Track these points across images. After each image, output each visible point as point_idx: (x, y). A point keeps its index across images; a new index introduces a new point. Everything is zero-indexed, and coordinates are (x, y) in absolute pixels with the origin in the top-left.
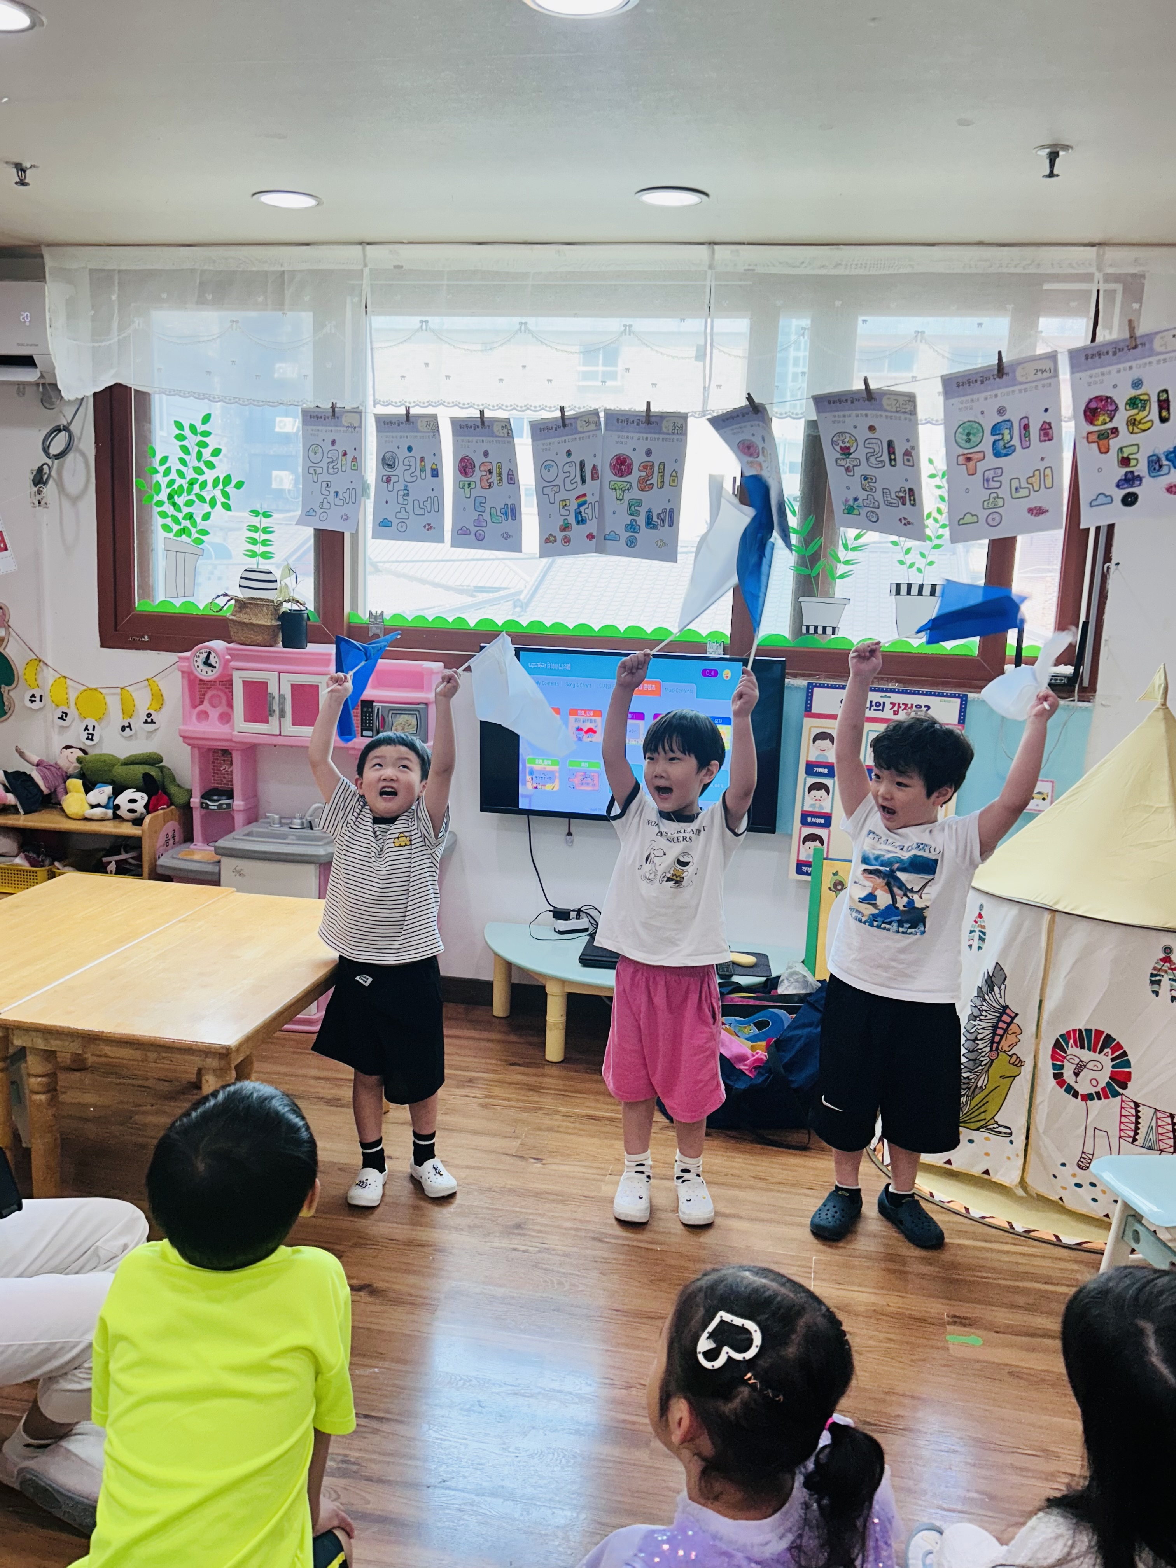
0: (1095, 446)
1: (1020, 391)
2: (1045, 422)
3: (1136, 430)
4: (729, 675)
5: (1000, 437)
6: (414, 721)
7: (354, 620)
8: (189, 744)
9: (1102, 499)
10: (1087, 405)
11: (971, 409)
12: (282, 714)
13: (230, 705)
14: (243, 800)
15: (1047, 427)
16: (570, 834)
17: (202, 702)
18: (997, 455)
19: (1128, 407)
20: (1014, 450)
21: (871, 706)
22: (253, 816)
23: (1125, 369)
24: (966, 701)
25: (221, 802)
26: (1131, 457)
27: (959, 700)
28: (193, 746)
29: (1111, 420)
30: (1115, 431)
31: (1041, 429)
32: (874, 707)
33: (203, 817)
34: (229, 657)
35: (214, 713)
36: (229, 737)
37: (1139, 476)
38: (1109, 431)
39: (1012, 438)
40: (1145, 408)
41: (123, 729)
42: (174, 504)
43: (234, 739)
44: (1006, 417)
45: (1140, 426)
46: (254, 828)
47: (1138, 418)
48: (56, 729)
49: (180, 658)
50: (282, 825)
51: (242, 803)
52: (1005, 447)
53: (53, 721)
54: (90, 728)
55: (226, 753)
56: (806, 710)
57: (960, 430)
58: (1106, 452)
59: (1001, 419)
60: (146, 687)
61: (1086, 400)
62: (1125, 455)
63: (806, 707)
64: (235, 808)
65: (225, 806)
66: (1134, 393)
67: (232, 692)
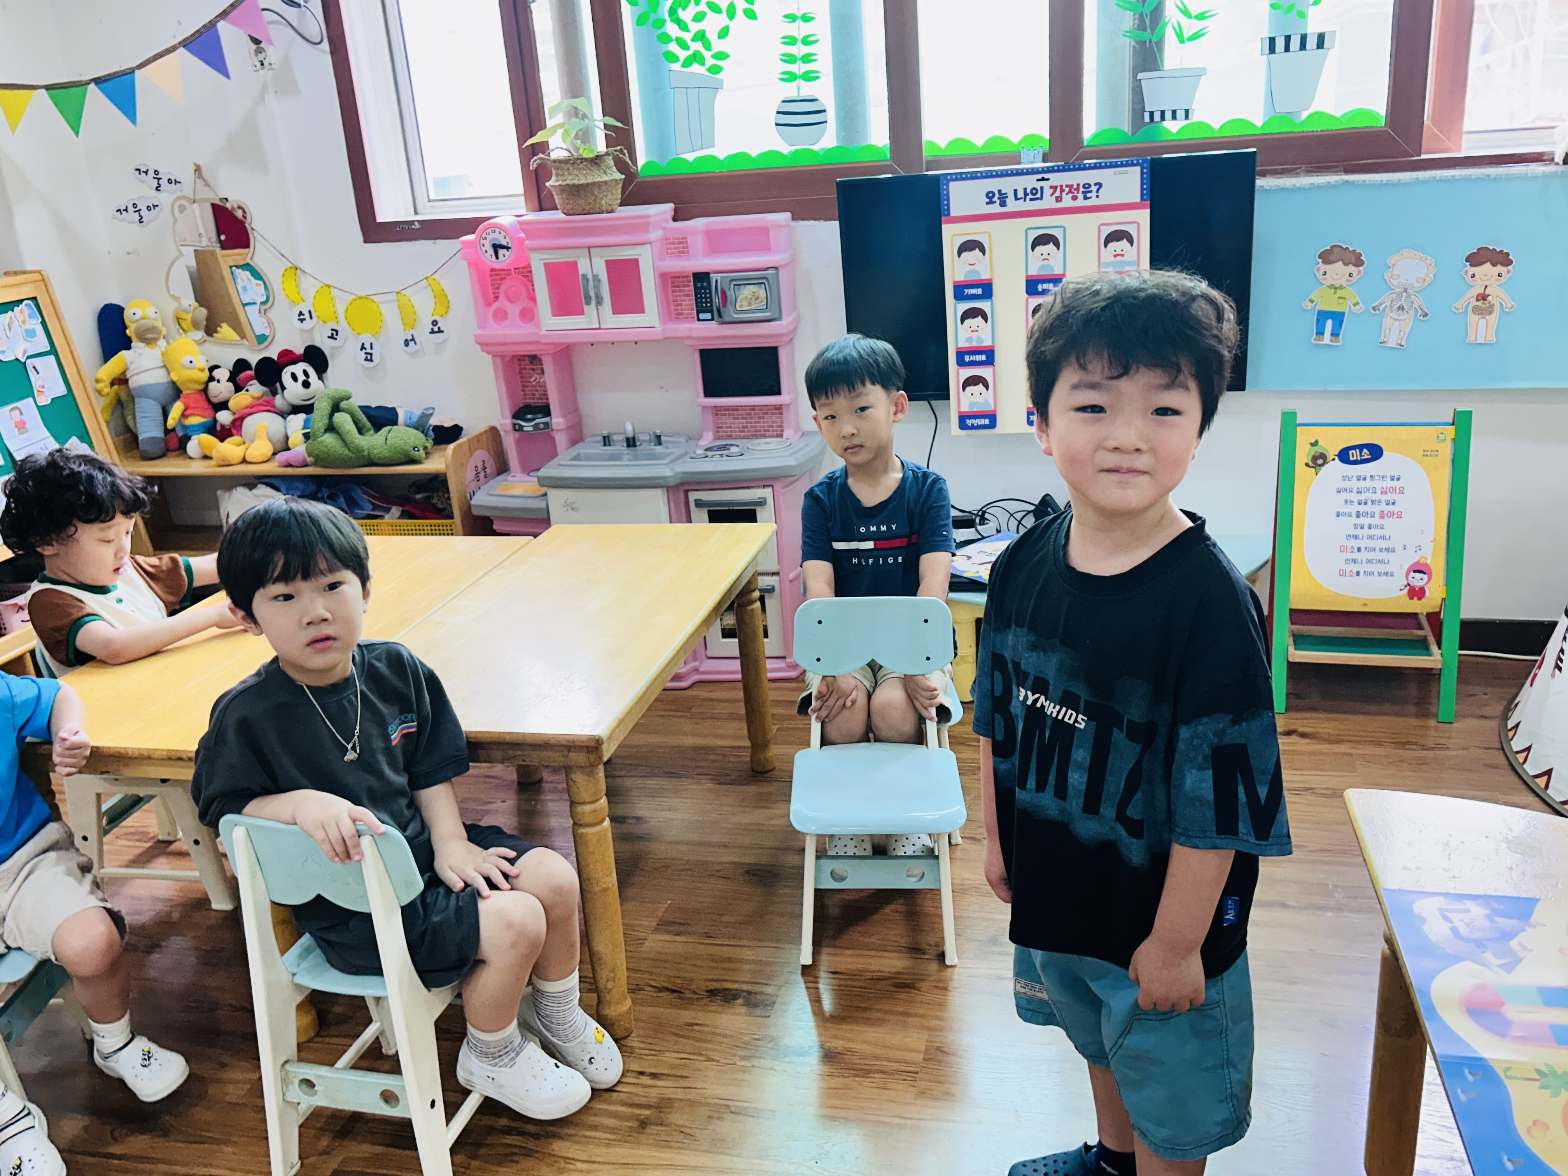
6: (762, 293)
8: (488, 353)
12: (600, 301)
13: (533, 299)
14: (564, 416)
17: (497, 298)
22: (578, 434)
25: (537, 421)
28: (494, 354)
33: (518, 443)
34: (523, 235)
35: (514, 310)
36: (537, 339)
41: (406, 343)
43: (543, 341)
46: (579, 449)
49: (463, 243)
51: (561, 420)
53: (323, 342)
54: (367, 346)
55: (534, 359)
60: (426, 288)
64: (554, 427)
67: (532, 281)
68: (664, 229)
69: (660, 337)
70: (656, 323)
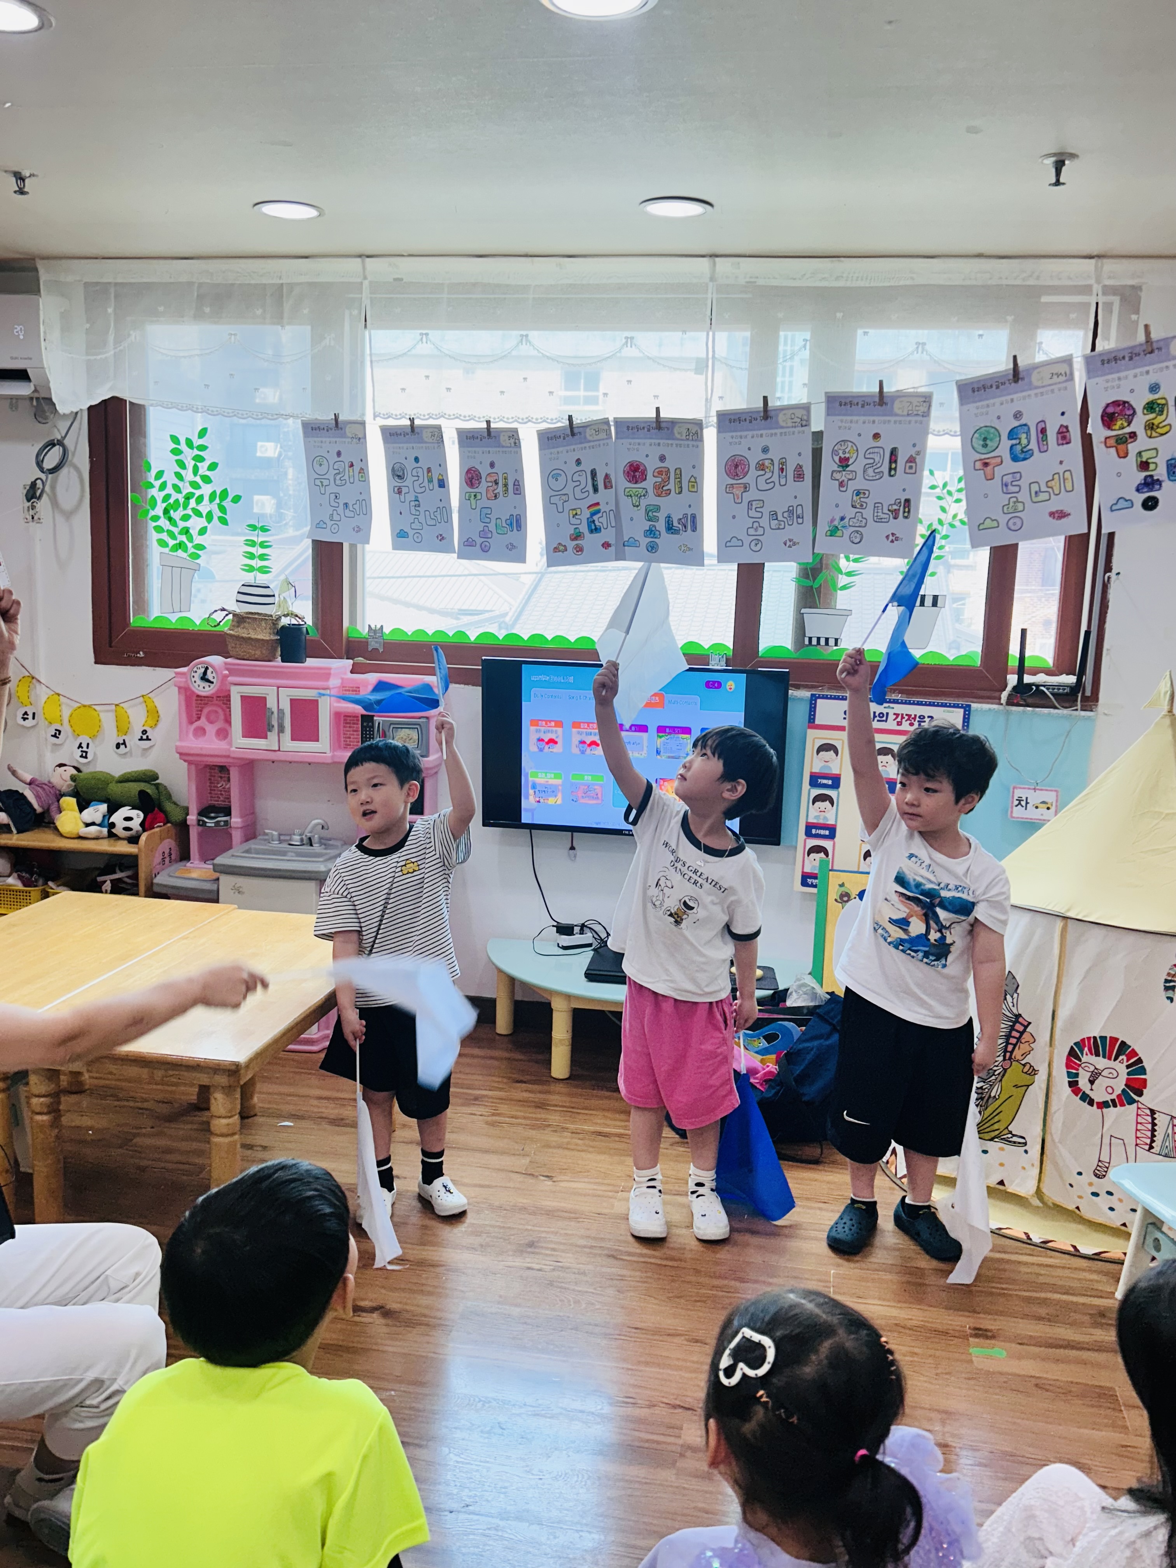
0: (1113, 450)
1: (1036, 395)
2: (1062, 426)
3: (1154, 434)
4: (733, 687)
5: (1017, 441)
6: (414, 735)
7: (353, 635)
8: (185, 761)
9: (1122, 504)
10: (1104, 410)
11: (987, 414)
12: (281, 729)
13: (228, 721)
14: (241, 817)
15: (1065, 430)
16: (572, 848)
17: (199, 718)
18: (1015, 459)
19: (1145, 411)
20: (1032, 455)
21: (875, 716)
22: (251, 833)
23: (1142, 374)
24: (969, 711)
25: (219, 819)
26: (1150, 461)
27: (962, 710)
28: (190, 763)
29: (1129, 425)
30: (1133, 435)
31: (1059, 433)
32: (878, 718)
33: (200, 835)
34: (227, 672)
35: (211, 729)
36: (227, 754)
37: (1158, 480)
38: (1127, 436)
39: (1029, 442)
40: (1162, 412)
41: (118, 746)
42: (170, 519)
43: (232, 755)
44: (1023, 421)
45: (1159, 430)
46: (252, 845)
47: (1156, 422)
48: (49, 747)
49: (177, 673)
50: (281, 841)
51: (239, 820)
52: (1023, 452)
53: (46, 739)
54: (84, 745)
55: (223, 769)
56: (809, 722)
57: (976, 435)
58: (1125, 457)
59: (1017, 424)
60: (141, 703)
61: (1103, 405)
62: (1144, 459)
63: (810, 719)
64: (233, 825)
65: (222, 823)
66: (1151, 397)
67: (230, 708)
68: (342, 679)
69: (329, 761)
70: (328, 751)
